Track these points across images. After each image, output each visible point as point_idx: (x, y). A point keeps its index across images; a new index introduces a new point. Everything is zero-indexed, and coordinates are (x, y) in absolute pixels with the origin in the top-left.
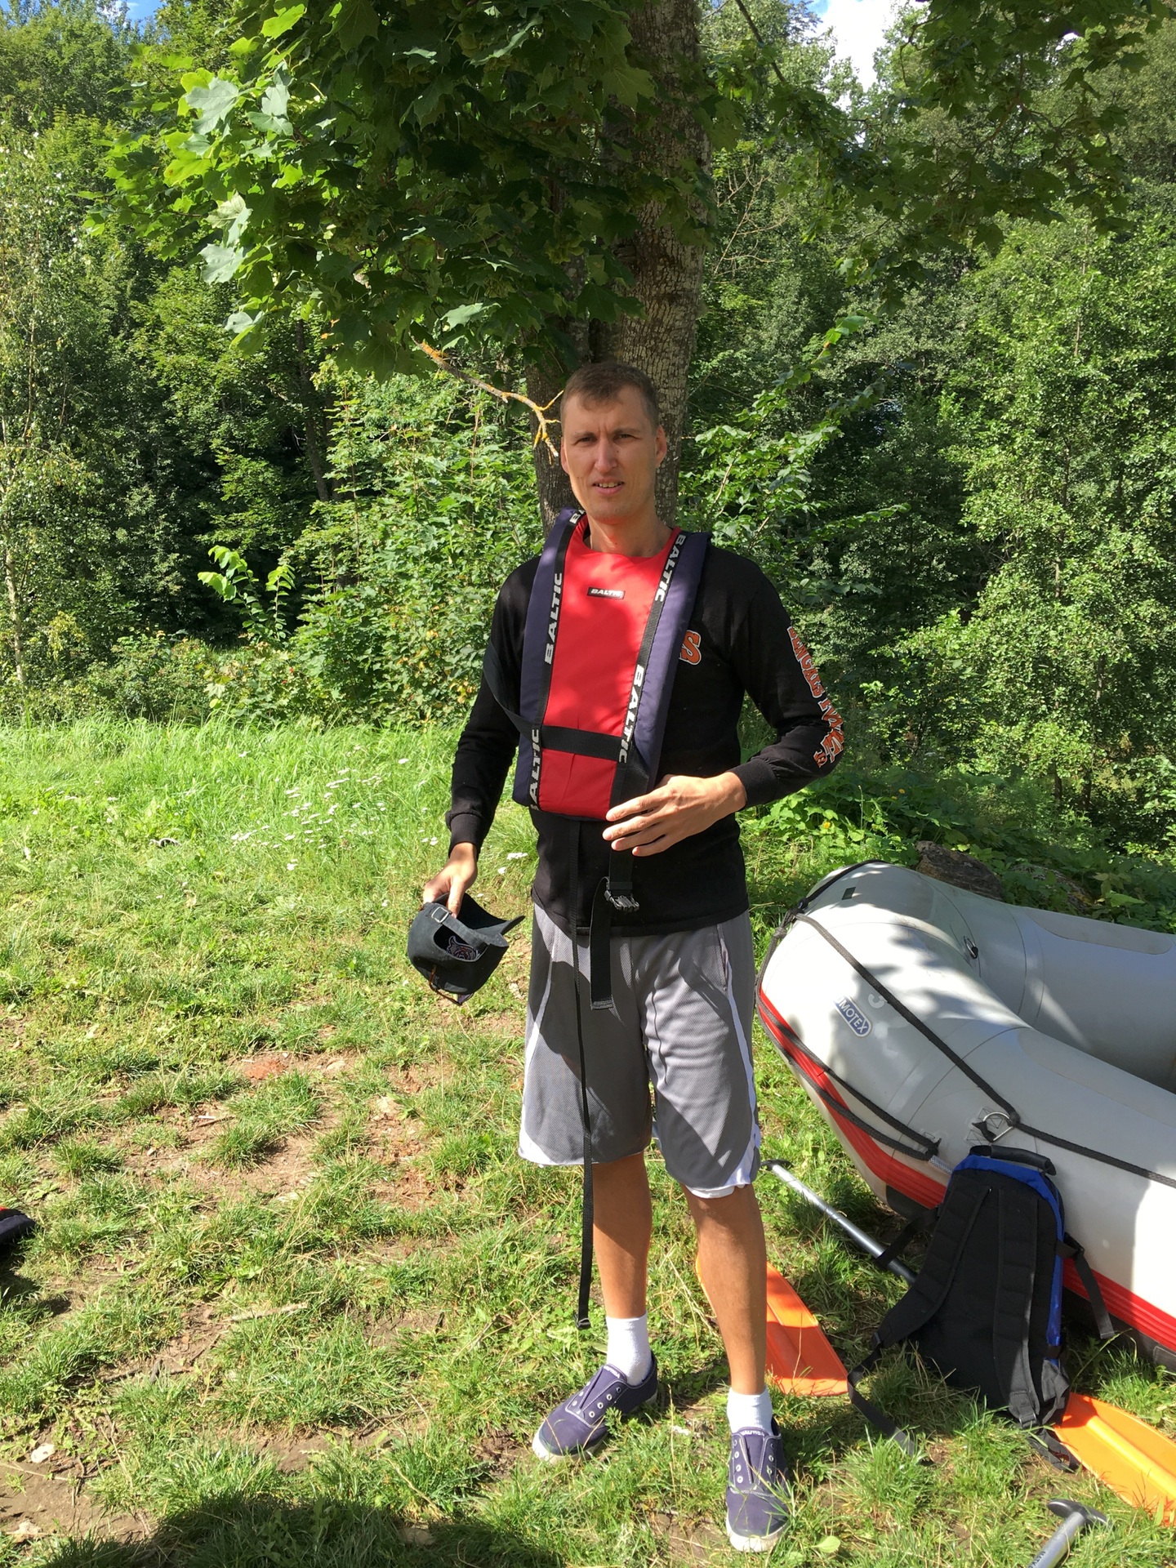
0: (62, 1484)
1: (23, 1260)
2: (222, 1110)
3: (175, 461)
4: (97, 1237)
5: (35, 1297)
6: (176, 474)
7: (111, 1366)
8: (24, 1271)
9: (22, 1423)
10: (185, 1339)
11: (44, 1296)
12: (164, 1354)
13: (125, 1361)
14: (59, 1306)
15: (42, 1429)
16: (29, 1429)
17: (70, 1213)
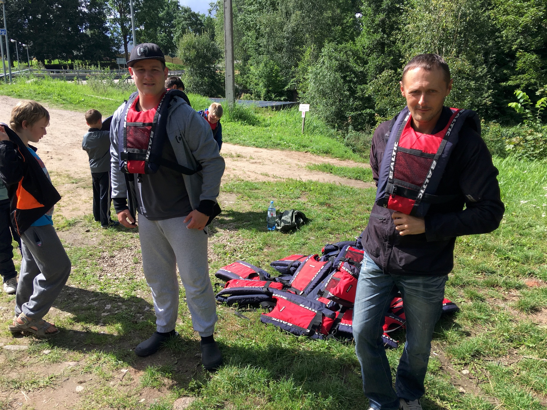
0: (471, 382)
1: (456, 318)
2: (518, 293)
3: (497, 55)
4: (479, 319)
5: (460, 329)
6: (497, 60)
7: (484, 356)
8: (456, 321)
9: (459, 362)
10: (508, 357)
11: (463, 330)
12: (501, 359)
13: (488, 356)
14: (468, 334)
15: (465, 365)
16: (461, 364)
17: (469, 309)
